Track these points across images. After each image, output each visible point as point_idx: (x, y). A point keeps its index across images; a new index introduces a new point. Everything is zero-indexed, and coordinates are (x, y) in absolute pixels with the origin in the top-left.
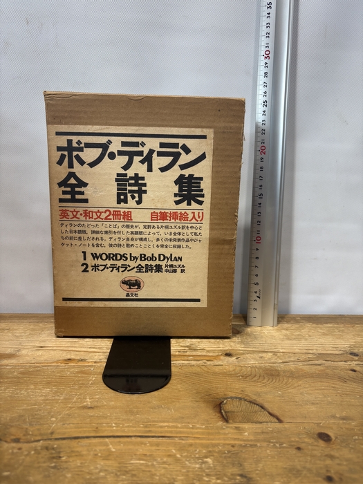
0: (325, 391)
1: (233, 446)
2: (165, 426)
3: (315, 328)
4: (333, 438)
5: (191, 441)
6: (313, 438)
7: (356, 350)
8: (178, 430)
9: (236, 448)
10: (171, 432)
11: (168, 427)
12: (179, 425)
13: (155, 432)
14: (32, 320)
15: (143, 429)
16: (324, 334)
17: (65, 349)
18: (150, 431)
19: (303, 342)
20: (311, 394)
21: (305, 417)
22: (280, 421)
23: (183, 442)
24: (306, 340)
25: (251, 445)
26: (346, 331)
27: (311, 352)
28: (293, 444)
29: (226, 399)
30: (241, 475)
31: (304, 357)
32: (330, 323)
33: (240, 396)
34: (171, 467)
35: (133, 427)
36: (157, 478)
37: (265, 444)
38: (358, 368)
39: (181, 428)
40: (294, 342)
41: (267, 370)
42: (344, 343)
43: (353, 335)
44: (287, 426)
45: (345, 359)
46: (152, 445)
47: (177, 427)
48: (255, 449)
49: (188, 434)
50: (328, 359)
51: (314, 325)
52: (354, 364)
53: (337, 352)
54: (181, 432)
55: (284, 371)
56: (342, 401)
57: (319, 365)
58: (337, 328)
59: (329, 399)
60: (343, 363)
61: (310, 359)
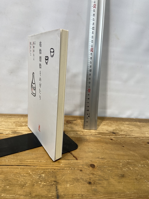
0: (98, 148)
1: (55, 169)
2: (29, 161)
4: (96, 166)
5: (38, 167)
6: (88, 166)
7: (115, 132)
8: (34, 163)
9: (55, 170)
10: (31, 164)
11: (30, 161)
12: (35, 161)
13: (24, 164)
15: (19, 162)
16: (104, 125)
18: (22, 163)
20: (92, 148)
21: (87, 158)
22: (77, 159)
23: (35, 167)
25: (62, 169)
26: (113, 124)
27: (97, 132)
28: (79, 168)
30: (55, 181)
31: (94, 133)
32: (108, 120)
34: (27, 178)
35: (15, 162)
36: (20, 182)
37: (68, 168)
38: (113, 139)
39: (35, 162)
41: (78, 138)
42: (111, 128)
43: (116, 126)
44: (79, 161)
45: (110, 135)
46: (21, 169)
47: (34, 162)
48: (63, 170)
49: (38, 164)
50: (103, 135)
52: (112, 137)
53: (107, 132)
54: (35, 164)
55: (84, 139)
56: (104, 152)
57: (99, 137)
58: (110, 122)
59: (99, 151)
60: (109, 136)
61: (96, 135)
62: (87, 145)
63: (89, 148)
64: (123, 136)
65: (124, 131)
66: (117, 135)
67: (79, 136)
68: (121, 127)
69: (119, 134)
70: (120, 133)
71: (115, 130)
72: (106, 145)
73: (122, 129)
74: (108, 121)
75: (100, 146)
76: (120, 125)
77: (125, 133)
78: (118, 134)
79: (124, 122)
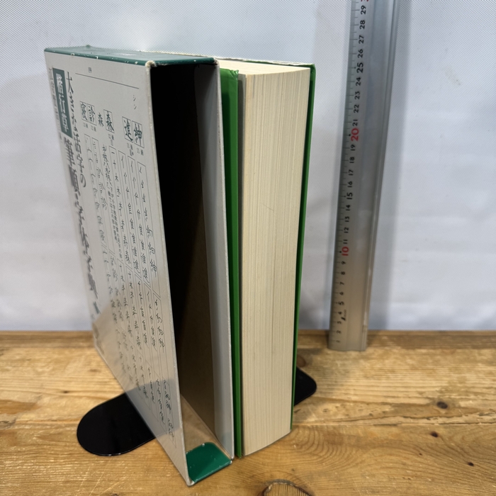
0: (393, 471)
3: (403, 355)
7: (445, 398)
14: (56, 344)
16: (414, 368)
17: (93, 395)
19: (384, 382)
20: (373, 476)
24: (388, 378)
26: (442, 361)
27: (390, 400)
29: (271, 483)
31: (379, 410)
33: (289, 479)
38: (441, 431)
40: (372, 382)
41: (329, 433)
42: (434, 383)
43: (450, 370)
50: (408, 414)
51: (404, 351)
52: (436, 423)
53: (422, 401)
55: (350, 437)
56: (409, 488)
57: (395, 425)
58: (432, 355)
59: (394, 484)
60: (426, 421)
61: (385, 414)
62: (359, 461)
63: (363, 476)
64: (470, 418)
65: (476, 394)
66: (453, 413)
67: (334, 421)
68: (468, 375)
69: (460, 407)
70: (463, 404)
71: (447, 391)
72: (416, 461)
73: (469, 384)
74: (424, 351)
75: (397, 465)
76: (462, 366)
77: (480, 402)
78: (455, 407)
79: (476, 351)
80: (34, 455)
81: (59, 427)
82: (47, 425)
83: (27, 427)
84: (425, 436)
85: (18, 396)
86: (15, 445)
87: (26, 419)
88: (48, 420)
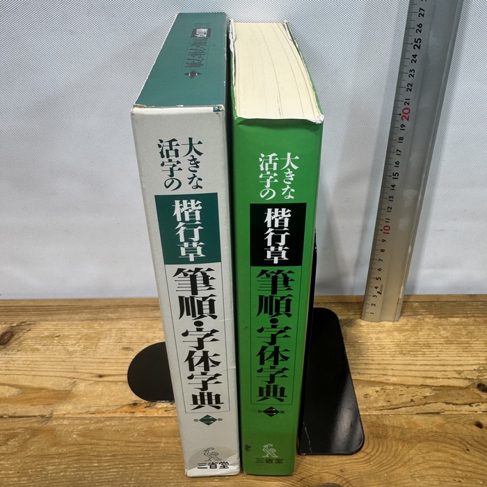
80: (76, 458)
81: (99, 421)
82: (85, 419)
83: (65, 422)
84: (469, 427)
85: (51, 382)
86: (55, 445)
87: (64, 412)
88: (87, 413)
